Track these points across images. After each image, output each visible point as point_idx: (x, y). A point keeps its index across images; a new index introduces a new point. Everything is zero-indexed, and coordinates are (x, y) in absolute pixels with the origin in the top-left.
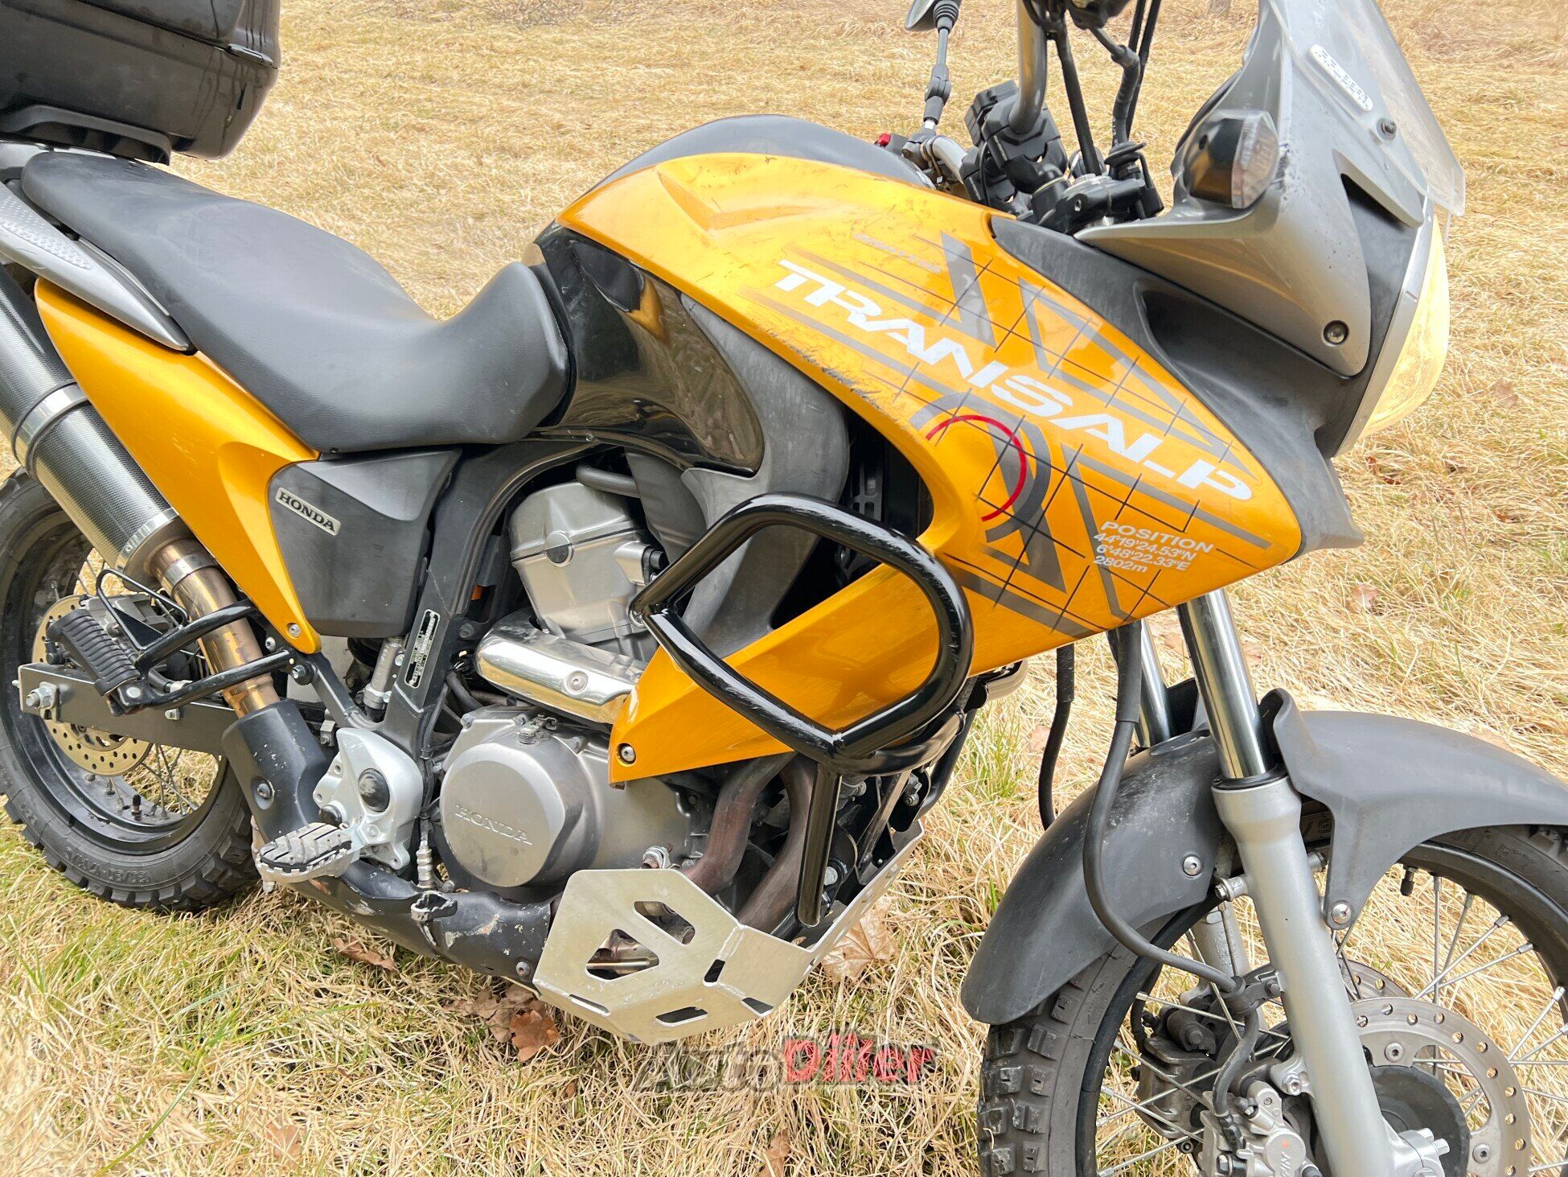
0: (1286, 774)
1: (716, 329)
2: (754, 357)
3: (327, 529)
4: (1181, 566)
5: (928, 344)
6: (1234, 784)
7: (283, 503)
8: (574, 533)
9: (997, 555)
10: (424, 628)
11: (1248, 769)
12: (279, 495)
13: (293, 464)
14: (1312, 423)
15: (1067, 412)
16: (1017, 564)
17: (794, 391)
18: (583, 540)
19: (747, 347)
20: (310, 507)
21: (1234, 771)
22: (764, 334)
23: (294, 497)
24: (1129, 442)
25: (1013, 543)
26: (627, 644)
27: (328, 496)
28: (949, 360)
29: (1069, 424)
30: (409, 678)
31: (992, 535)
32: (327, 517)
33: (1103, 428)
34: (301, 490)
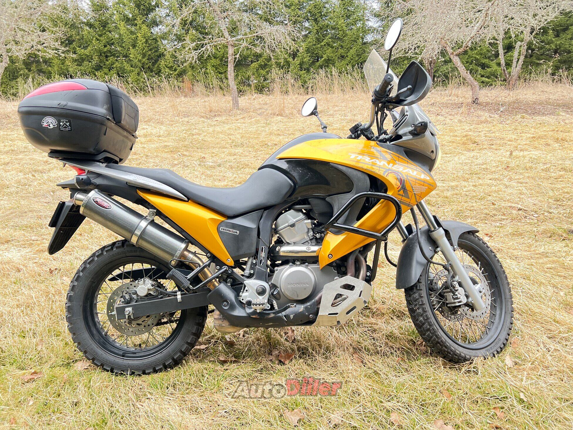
0: (442, 226)
1: (340, 167)
2: (350, 170)
3: (236, 234)
4: (424, 191)
5: (380, 163)
6: (433, 231)
7: (222, 230)
8: (294, 220)
9: (399, 195)
10: (262, 251)
11: (435, 228)
12: (221, 229)
13: (223, 221)
14: (429, 168)
15: (404, 169)
16: (402, 196)
17: (359, 174)
18: (297, 221)
19: (348, 168)
20: (230, 230)
21: (433, 229)
22: (353, 166)
23: (225, 228)
24: (413, 173)
25: (401, 192)
26: (310, 242)
27: (234, 226)
28: (384, 164)
29: (404, 171)
30: (261, 263)
31: (399, 191)
32: (235, 231)
33: (409, 171)
34: (227, 226)
